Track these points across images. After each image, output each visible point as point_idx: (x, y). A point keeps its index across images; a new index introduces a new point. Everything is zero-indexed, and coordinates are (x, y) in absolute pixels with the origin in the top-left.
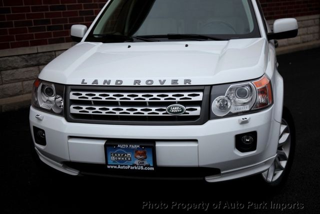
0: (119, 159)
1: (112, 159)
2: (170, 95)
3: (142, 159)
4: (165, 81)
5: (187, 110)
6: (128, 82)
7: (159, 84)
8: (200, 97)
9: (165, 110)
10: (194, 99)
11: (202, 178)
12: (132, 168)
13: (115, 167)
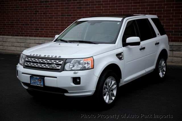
1: (32, 81)
2: (53, 61)
3: (40, 83)
4: (53, 56)
8: (61, 63)
9: (50, 66)
11: (63, 94)
12: (37, 85)
13: (33, 85)
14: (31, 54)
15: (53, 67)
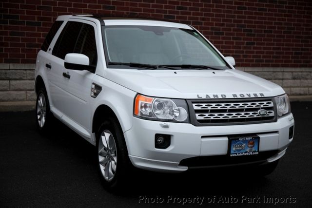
0: (238, 148)
1: (233, 149)
2: (258, 103)
4: (250, 94)
5: (269, 112)
6: (229, 96)
7: (248, 97)
8: (272, 105)
9: (257, 113)
10: (270, 105)
11: (266, 160)
12: (245, 154)
13: (235, 155)
14: (198, 95)
15: (264, 115)
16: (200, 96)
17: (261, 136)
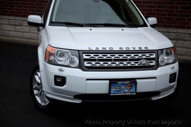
0: (117, 90)
1: (113, 90)
2: (140, 55)
3: (130, 89)
4: (135, 48)
5: (149, 62)
6: (116, 48)
7: (133, 50)
8: (154, 56)
9: (138, 63)
10: (152, 57)
11: (150, 98)
12: (124, 94)
13: (115, 94)
14: (89, 48)
15: (145, 64)
16: (91, 48)
17: (138, 81)
